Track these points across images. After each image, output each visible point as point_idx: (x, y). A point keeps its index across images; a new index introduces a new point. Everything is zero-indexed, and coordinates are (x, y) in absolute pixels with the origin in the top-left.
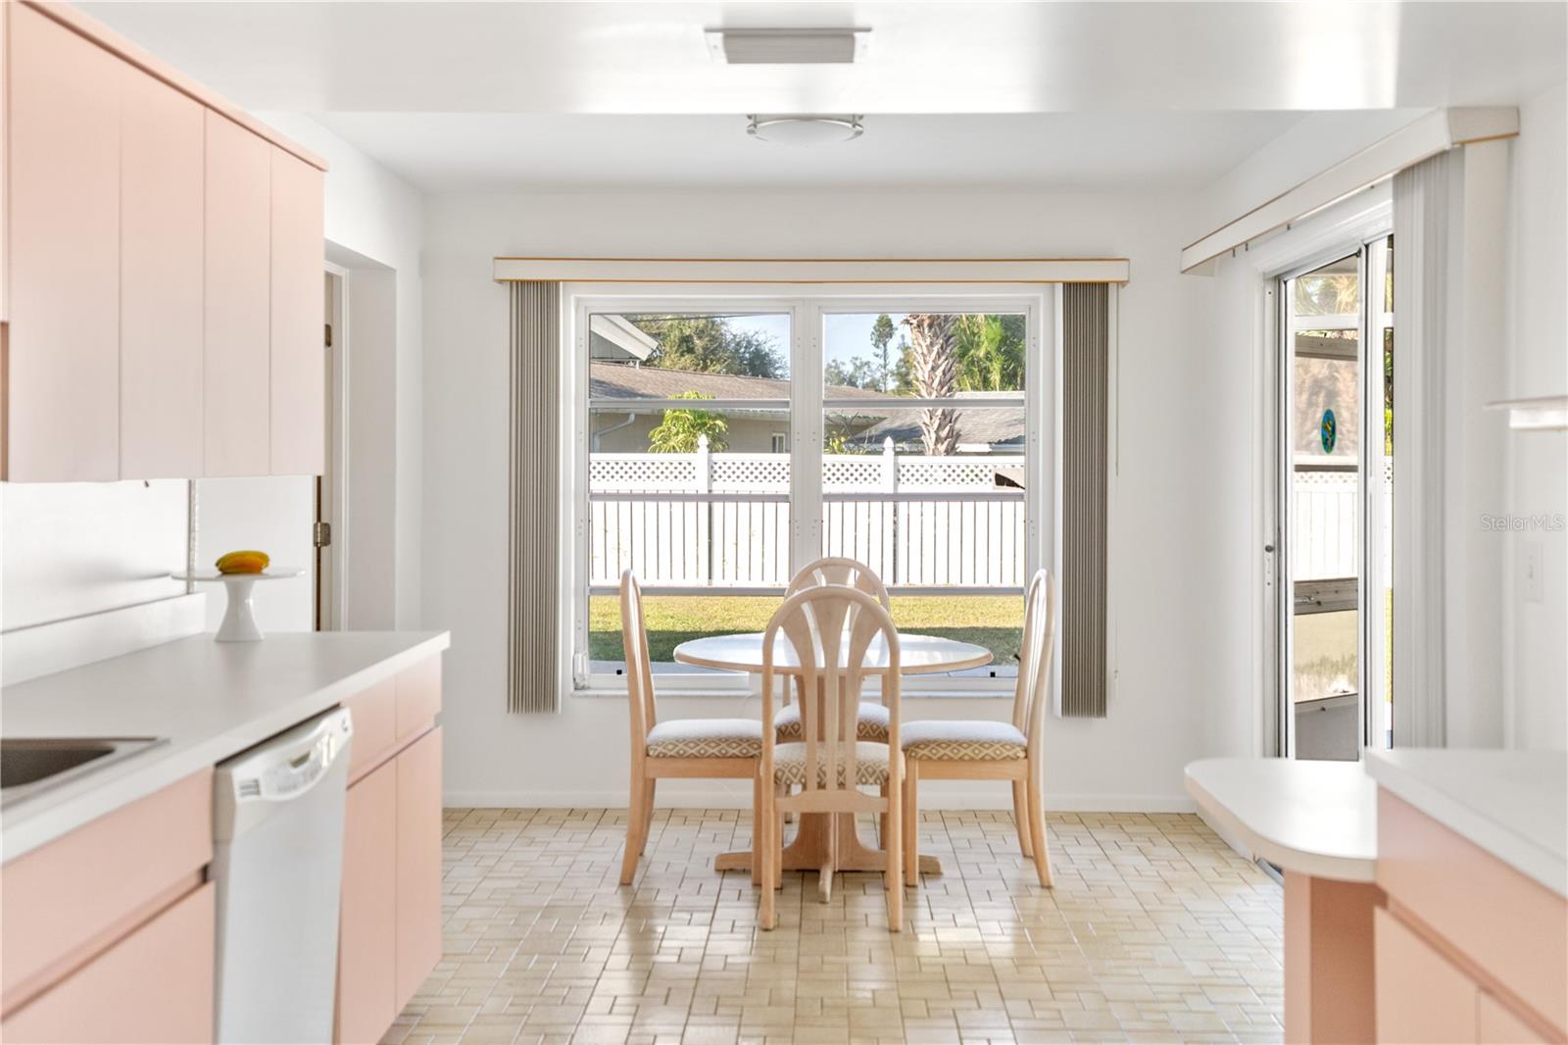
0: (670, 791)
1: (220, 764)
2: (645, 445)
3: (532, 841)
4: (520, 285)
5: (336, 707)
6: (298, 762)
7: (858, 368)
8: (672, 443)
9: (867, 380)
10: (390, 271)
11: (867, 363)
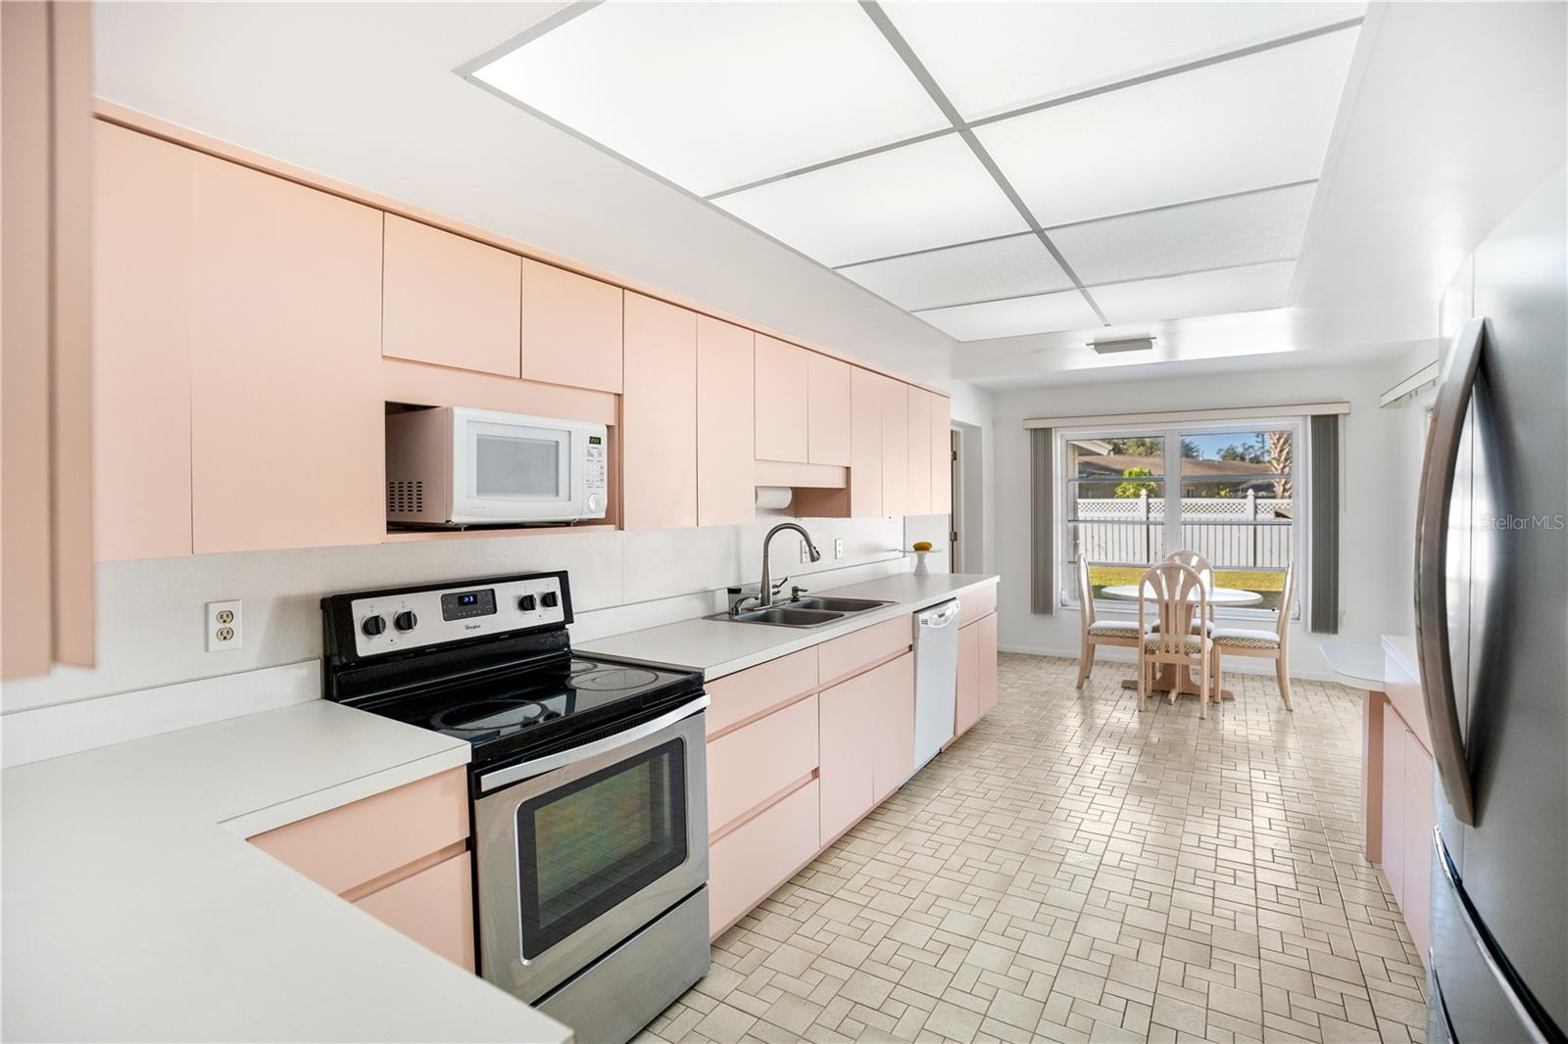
0: (1102, 652)
1: (914, 612)
2: (1112, 495)
3: (1041, 668)
4: (1035, 431)
5: (954, 598)
6: (941, 616)
7: (1246, 449)
8: (1127, 494)
9: (1252, 456)
10: (980, 428)
11: (1252, 447)
